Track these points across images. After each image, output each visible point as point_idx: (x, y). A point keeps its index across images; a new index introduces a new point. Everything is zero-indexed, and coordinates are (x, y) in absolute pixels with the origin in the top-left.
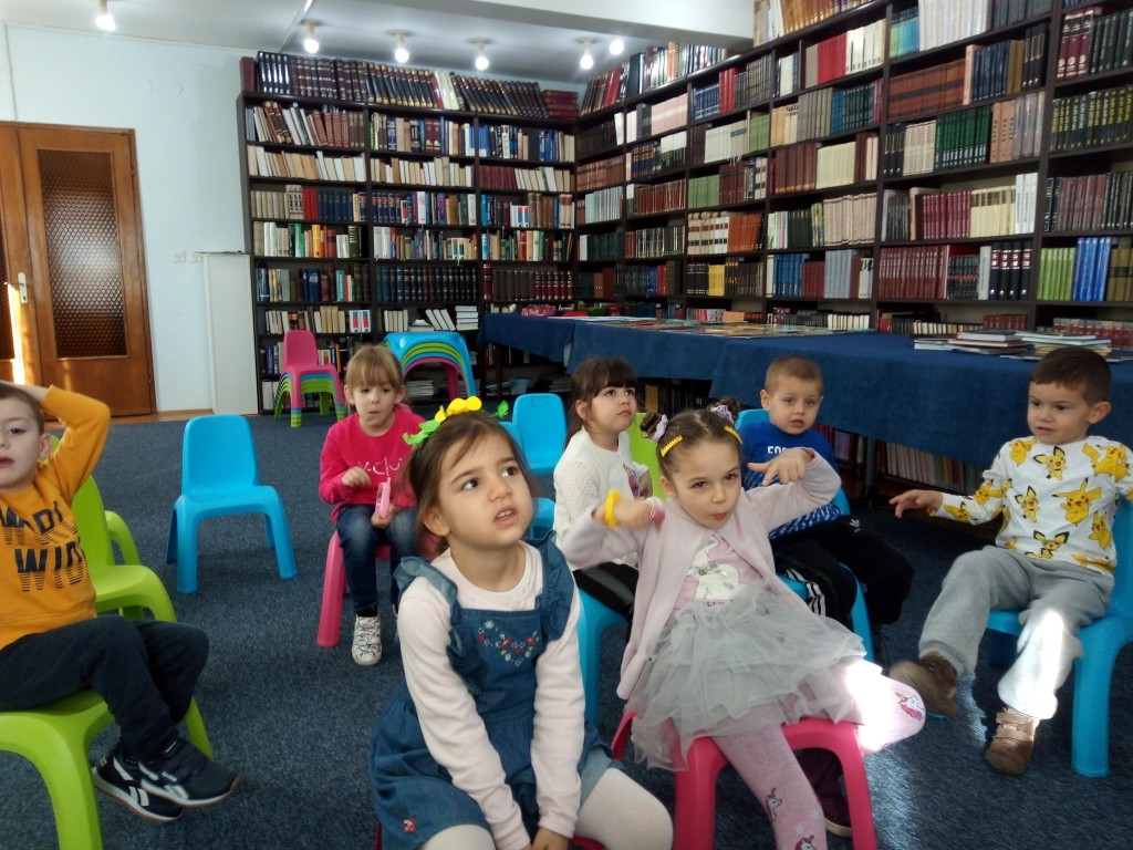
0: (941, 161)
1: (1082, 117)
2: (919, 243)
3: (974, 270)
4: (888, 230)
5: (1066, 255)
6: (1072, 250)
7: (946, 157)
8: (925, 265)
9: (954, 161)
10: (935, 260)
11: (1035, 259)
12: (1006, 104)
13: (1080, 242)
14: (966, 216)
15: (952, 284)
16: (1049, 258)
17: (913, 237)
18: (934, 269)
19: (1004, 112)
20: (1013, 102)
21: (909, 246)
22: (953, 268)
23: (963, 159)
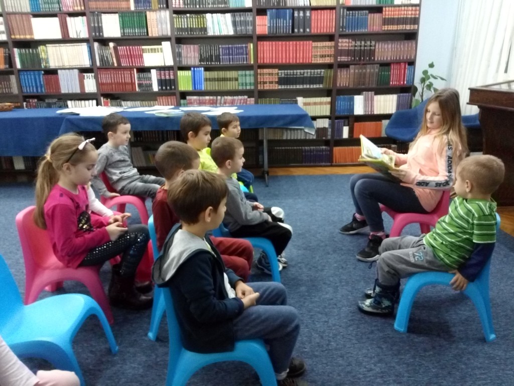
0: (124, 33)
1: (186, 23)
2: (119, 67)
3: (150, 79)
4: (100, 61)
5: (188, 74)
6: (190, 72)
7: (127, 31)
8: (124, 77)
9: (131, 33)
10: (129, 75)
11: (175, 75)
12: (151, 13)
13: (192, 69)
14: (141, 56)
15: (140, 85)
16: (181, 75)
17: (116, 65)
18: (130, 79)
19: (151, 16)
20: (155, 12)
21: (114, 69)
22: (139, 78)
23: (135, 33)
